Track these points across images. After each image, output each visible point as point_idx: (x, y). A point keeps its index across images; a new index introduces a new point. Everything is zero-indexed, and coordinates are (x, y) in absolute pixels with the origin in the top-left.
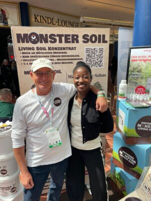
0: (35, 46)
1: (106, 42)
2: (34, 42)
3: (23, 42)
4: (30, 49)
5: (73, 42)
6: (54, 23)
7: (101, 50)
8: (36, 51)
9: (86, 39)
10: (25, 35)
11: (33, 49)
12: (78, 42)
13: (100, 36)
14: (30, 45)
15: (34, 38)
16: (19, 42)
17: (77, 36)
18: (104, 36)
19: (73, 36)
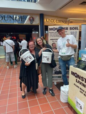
0: (54, 31)
1: (78, 29)
2: (54, 30)
3: (51, 30)
4: (52, 32)
5: (66, 30)
6: (55, 22)
7: (76, 32)
8: (54, 33)
9: (71, 29)
10: (52, 28)
11: (54, 32)
12: (68, 30)
13: (76, 27)
14: (53, 31)
15: (54, 29)
16: (50, 30)
17: (68, 28)
18: (77, 27)
19: (66, 28)
